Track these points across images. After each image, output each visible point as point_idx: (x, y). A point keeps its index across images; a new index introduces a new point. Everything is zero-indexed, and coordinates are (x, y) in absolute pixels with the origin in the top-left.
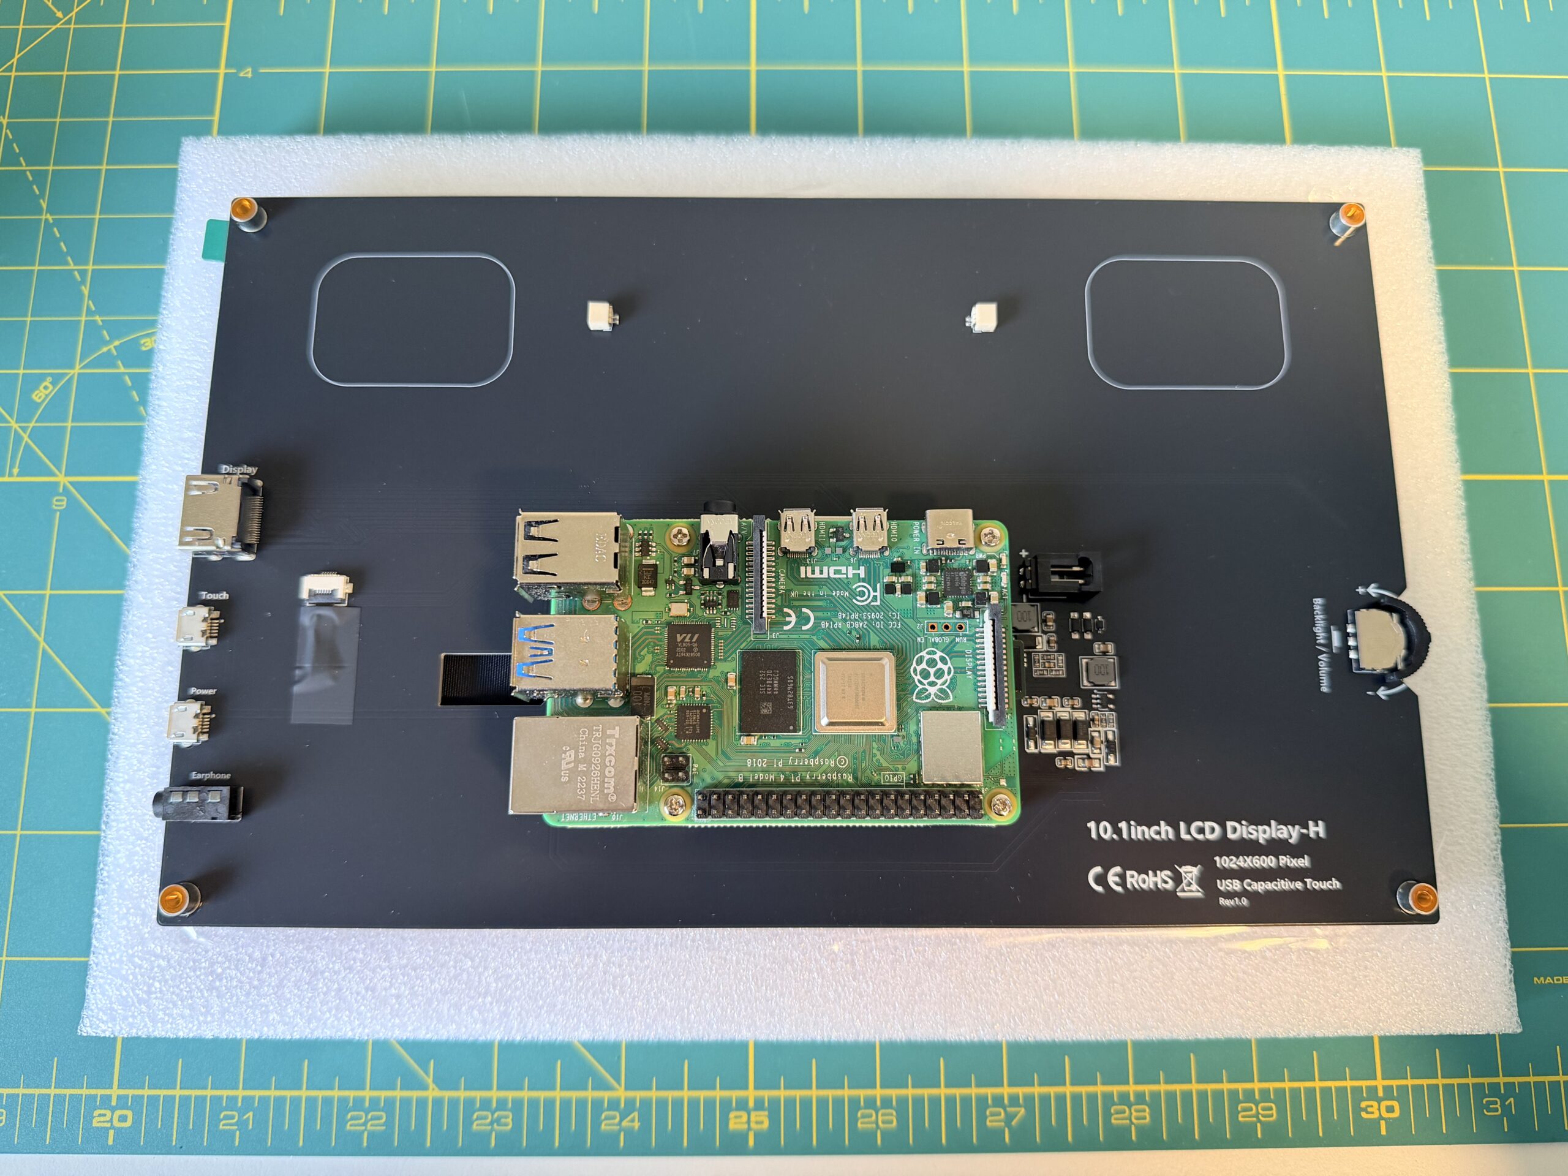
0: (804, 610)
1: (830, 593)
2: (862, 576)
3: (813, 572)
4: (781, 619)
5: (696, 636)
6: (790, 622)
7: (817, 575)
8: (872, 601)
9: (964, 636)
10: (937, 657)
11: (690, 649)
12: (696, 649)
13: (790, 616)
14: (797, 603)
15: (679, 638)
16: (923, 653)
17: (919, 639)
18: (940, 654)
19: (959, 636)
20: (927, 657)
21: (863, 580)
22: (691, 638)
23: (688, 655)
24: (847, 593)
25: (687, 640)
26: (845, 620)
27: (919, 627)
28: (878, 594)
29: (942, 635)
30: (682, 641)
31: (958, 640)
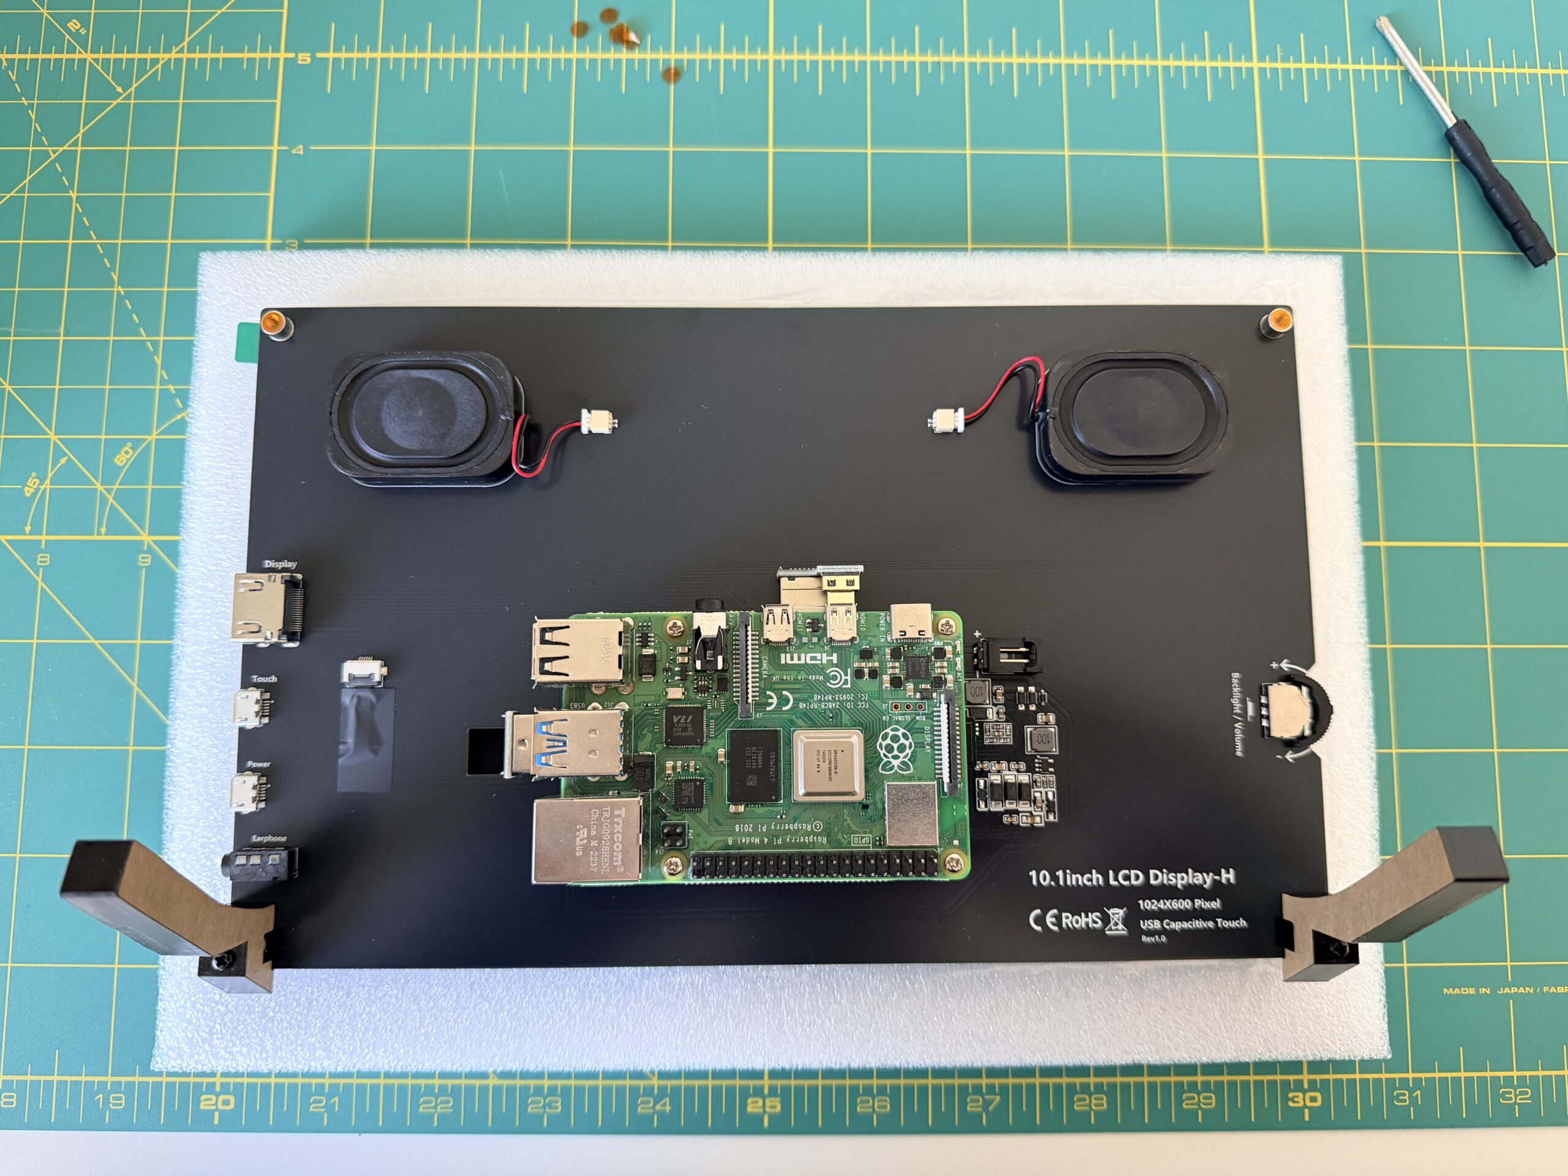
0: (784, 693)
1: (807, 677)
2: (835, 662)
3: (792, 659)
4: (764, 700)
5: (690, 717)
6: (772, 704)
7: (796, 661)
8: (844, 684)
9: (923, 714)
10: (899, 733)
11: (685, 729)
12: (690, 729)
13: (772, 698)
14: (777, 686)
15: (675, 719)
16: (888, 730)
17: (884, 718)
18: (902, 730)
19: (918, 715)
20: (891, 733)
21: (836, 666)
22: (686, 719)
23: (683, 734)
24: (822, 678)
25: (682, 721)
26: (820, 701)
27: (884, 706)
28: (849, 678)
29: (904, 714)
30: (678, 722)
31: (917, 718)
